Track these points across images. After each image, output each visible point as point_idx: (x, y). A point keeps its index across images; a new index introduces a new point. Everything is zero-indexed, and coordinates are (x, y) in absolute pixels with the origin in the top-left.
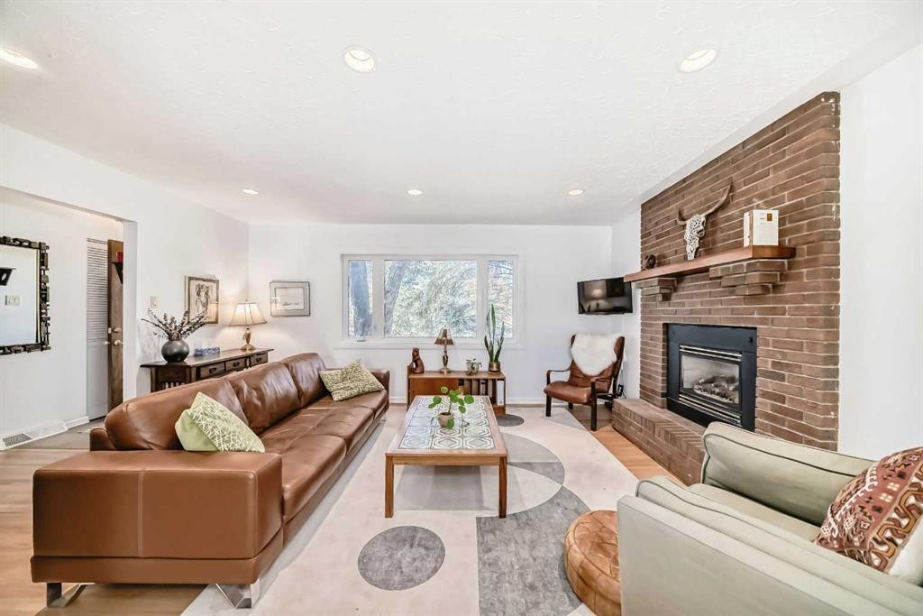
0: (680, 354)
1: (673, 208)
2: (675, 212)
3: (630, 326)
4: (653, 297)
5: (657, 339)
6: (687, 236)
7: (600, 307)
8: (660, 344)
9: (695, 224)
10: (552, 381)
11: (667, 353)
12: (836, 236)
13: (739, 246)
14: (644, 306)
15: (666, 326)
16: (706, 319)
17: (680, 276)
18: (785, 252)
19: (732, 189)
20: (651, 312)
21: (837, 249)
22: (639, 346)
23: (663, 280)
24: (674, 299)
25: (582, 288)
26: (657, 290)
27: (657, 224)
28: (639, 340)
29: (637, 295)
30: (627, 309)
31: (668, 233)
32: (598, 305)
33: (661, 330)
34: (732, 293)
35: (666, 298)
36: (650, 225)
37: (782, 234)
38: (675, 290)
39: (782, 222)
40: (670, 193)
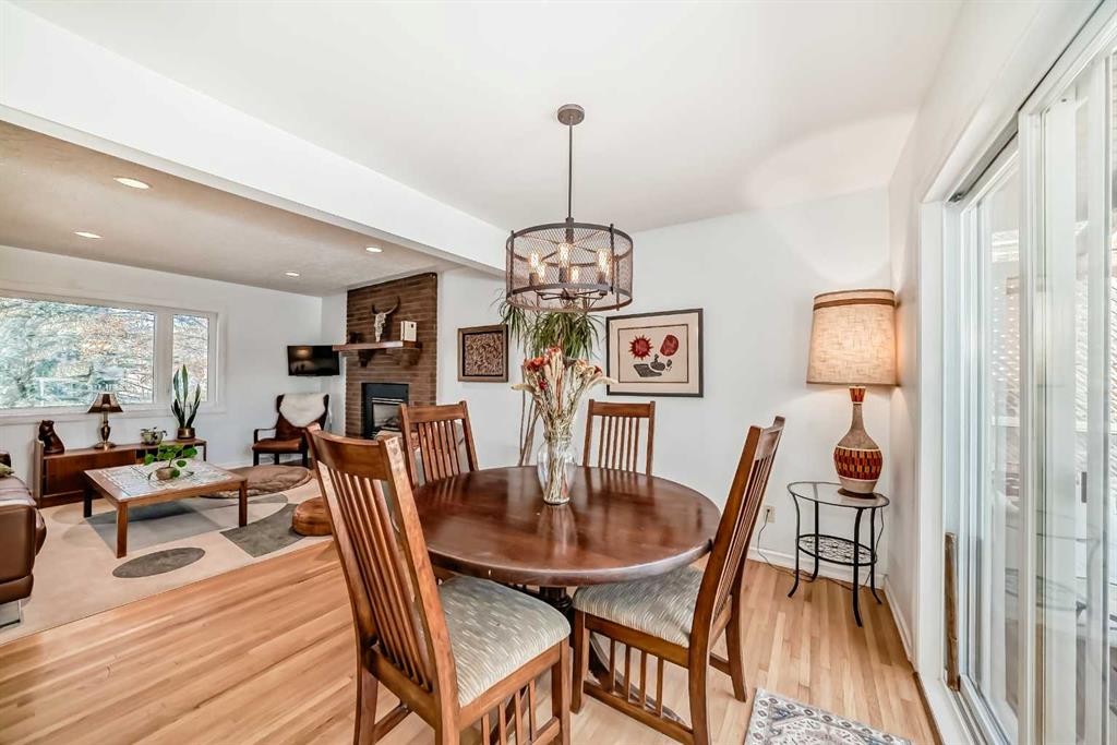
0: (373, 404)
1: (369, 302)
2: (369, 305)
3: (338, 386)
4: (354, 365)
5: (357, 395)
6: (376, 325)
7: (305, 369)
8: (360, 398)
9: (380, 319)
10: (259, 439)
11: (364, 405)
12: (435, 340)
13: (399, 339)
14: (348, 370)
15: (364, 385)
16: (387, 380)
17: (372, 352)
18: (418, 344)
19: (399, 303)
20: (354, 375)
21: (435, 346)
22: (344, 401)
23: (361, 353)
24: (368, 367)
25: (291, 350)
26: (357, 358)
27: (358, 310)
28: (344, 396)
29: (343, 362)
30: (335, 371)
31: (365, 319)
32: (303, 366)
33: (360, 387)
34: (398, 364)
35: (364, 365)
36: (354, 308)
37: (418, 335)
38: (370, 359)
39: (418, 328)
40: (367, 290)
